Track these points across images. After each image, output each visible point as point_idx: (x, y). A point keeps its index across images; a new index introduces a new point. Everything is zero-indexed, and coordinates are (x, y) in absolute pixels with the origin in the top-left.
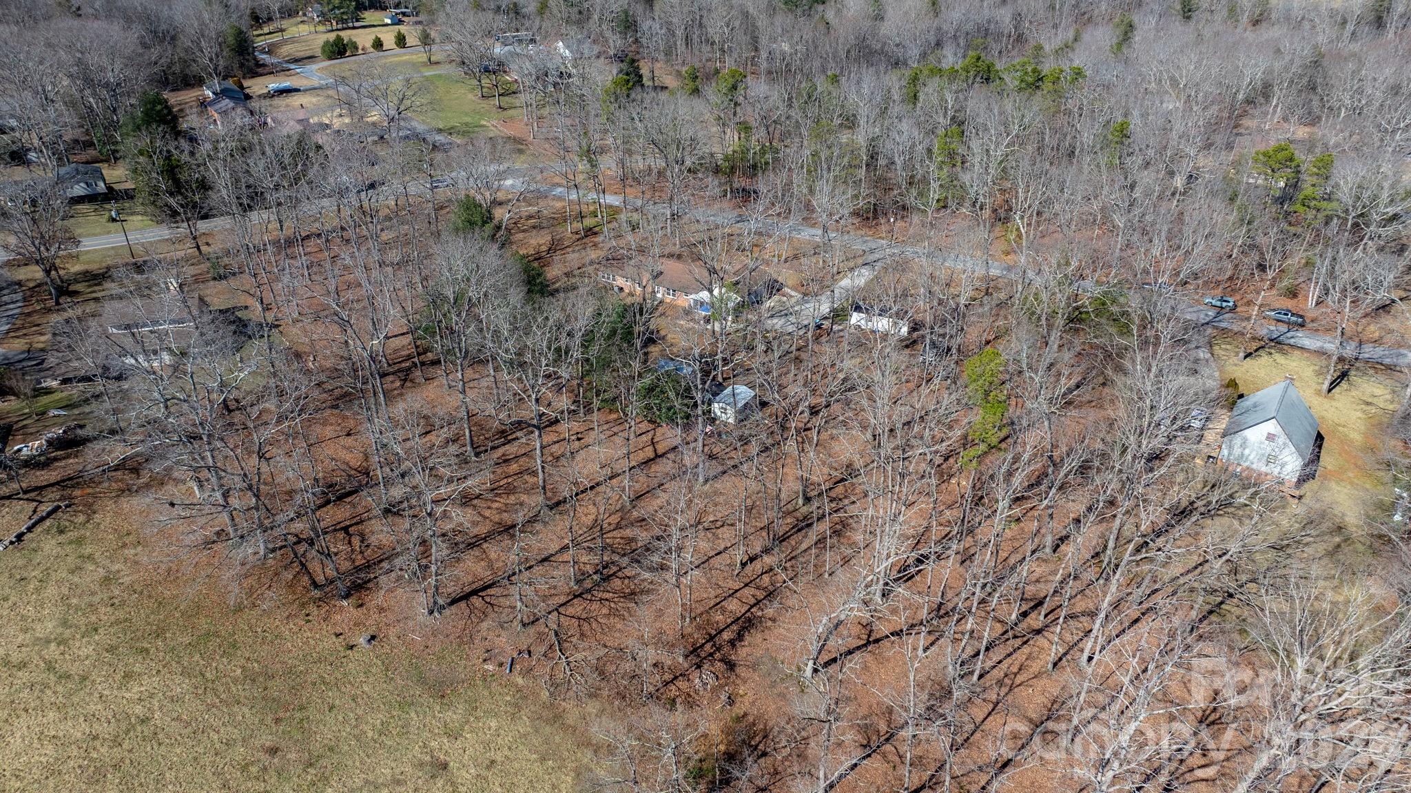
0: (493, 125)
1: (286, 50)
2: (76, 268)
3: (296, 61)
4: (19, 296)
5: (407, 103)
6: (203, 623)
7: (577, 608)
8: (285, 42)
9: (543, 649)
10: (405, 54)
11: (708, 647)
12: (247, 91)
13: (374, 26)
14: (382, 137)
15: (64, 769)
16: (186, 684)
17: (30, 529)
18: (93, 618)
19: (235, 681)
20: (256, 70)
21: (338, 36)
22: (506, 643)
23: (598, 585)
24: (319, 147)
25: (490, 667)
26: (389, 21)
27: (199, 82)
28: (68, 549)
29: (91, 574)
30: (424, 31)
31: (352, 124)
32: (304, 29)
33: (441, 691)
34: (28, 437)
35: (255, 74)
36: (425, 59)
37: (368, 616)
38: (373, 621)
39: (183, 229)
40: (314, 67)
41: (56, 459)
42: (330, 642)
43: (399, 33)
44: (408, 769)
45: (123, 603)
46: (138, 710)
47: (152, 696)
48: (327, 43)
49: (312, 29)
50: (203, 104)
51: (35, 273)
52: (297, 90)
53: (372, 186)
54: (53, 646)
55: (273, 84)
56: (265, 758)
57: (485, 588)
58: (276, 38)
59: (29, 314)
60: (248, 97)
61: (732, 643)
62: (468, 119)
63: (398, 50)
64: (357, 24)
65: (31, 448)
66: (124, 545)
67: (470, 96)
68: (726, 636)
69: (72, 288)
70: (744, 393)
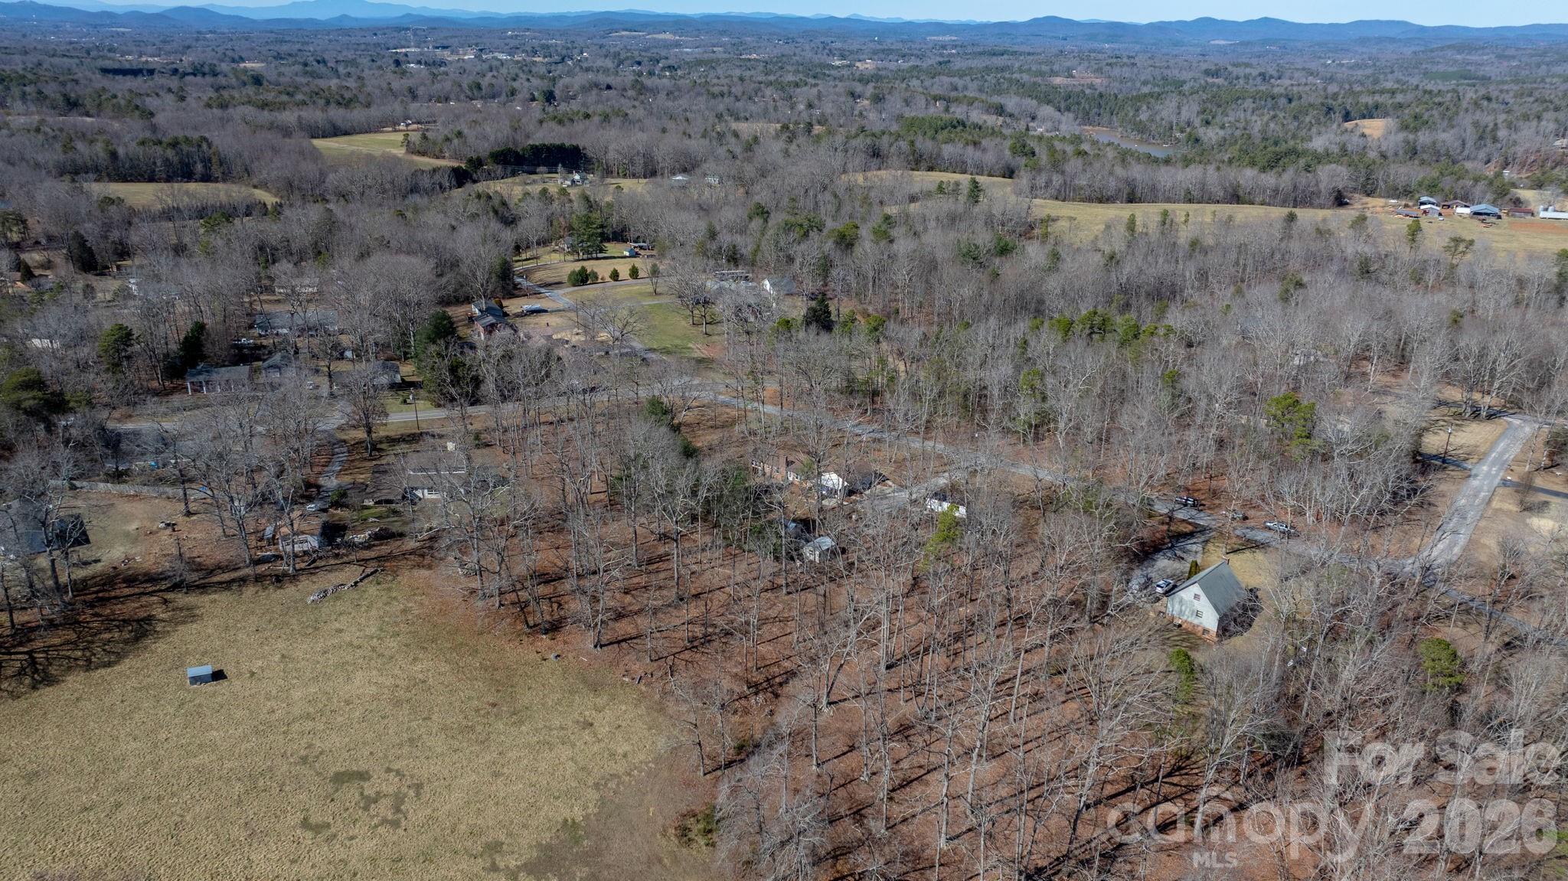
0: (699, 350)
1: (540, 276)
2: (382, 433)
3: (547, 285)
4: (345, 449)
5: (629, 328)
6: (460, 639)
7: (687, 655)
8: (538, 268)
9: (660, 674)
10: (636, 284)
11: (764, 684)
12: (505, 309)
13: (614, 258)
14: (607, 353)
15: (381, 698)
16: (448, 667)
17: (361, 580)
18: (397, 629)
19: (476, 669)
20: (512, 291)
21: (583, 268)
22: (638, 668)
23: (702, 644)
24: (559, 359)
25: (626, 679)
26: (627, 254)
27: (468, 300)
28: (383, 593)
29: (397, 607)
30: (654, 266)
31: (586, 341)
32: (556, 257)
33: (595, 688)
34: (356, 532)
35: (512, 296)
36: (652, 290)
37: (557, 645)
38: (560, 647)
39: (456, 412)
40: (560, 292)
41: (374, 545)
42: (533, 656)
43: (634, 267)
44: (570, 723)
45: (413, 623)
46: (420, 676)
47: (428, 670)
48: (573, 272)
49: (562, 258)
50: (471, 319)
51: (360, 434)
52: (546, 311)
53: (593, 389)
54: (375, 640)
55: (526, 304)
56: (489, 709)
57: (631, 639)
58: (531, 264)
59: (352, 461)
60: (506, 315)
61: (781, 684)
62: (678, 342)
63: (631, 281)
64: (600, 255)
65: (360, 538)
66: (415, 594)
67: (683, 323)
68: (777, 680)
69: (379, 446)
70: (827, 542)
